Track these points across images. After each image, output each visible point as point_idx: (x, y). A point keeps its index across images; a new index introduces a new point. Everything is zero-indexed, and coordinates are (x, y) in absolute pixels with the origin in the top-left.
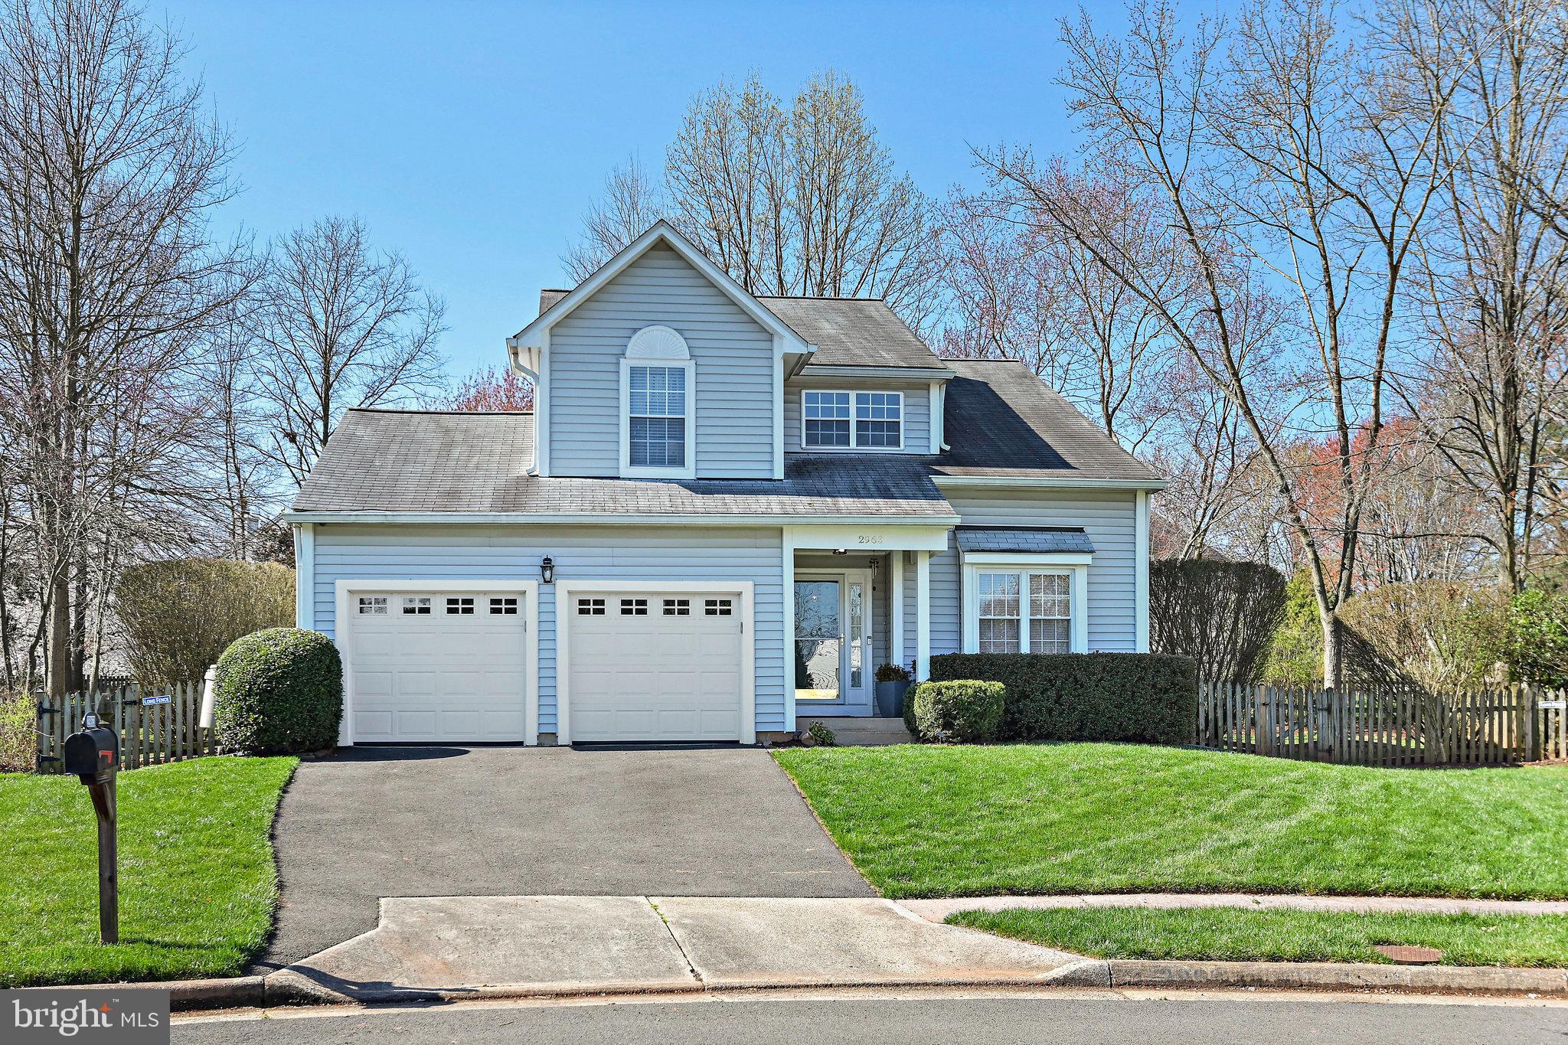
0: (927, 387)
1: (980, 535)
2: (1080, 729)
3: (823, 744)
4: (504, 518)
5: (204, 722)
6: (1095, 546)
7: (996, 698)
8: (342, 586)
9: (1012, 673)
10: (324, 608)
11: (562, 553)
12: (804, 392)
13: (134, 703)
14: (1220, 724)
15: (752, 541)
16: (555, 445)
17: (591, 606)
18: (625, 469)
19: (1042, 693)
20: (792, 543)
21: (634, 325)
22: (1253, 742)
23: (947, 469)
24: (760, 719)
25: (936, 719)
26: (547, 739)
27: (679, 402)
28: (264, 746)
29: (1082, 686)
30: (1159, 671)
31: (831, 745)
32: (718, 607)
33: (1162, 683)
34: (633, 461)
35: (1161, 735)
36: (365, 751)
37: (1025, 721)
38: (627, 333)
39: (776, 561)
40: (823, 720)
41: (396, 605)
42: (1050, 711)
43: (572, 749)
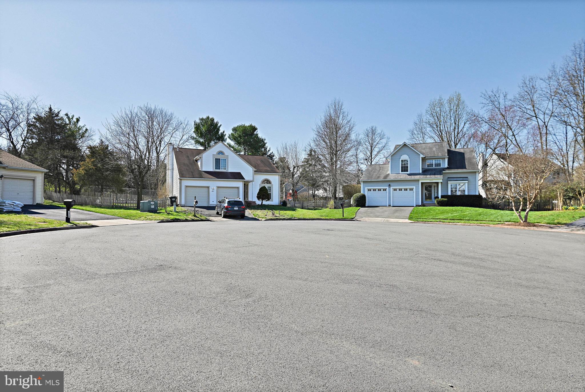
0: (445, 158)
1: (451, 179)
3: (424, 206)
4: (384, 180)
5: (351, 203)
6: (468, 180)
7: (445, 201)
8: (366, 188)
10: (364, 191)
11: (391, 184)
12: (427, 160)
15: (416, 181)
16: (392, 170)
17: (395, 190)
18: (400, 172)
21: (402, 155)
23: (446, 170)
24: (417, 203)
26: (390, 206)
27: (407, 164)
28: (357, 206)
31: (426, 206)
32: (411, 189)
34: (402, 171)
36: (368, 207)
39: (418, 184)
40: (425, 203)
41: (372, 190)
43: (392, 207)
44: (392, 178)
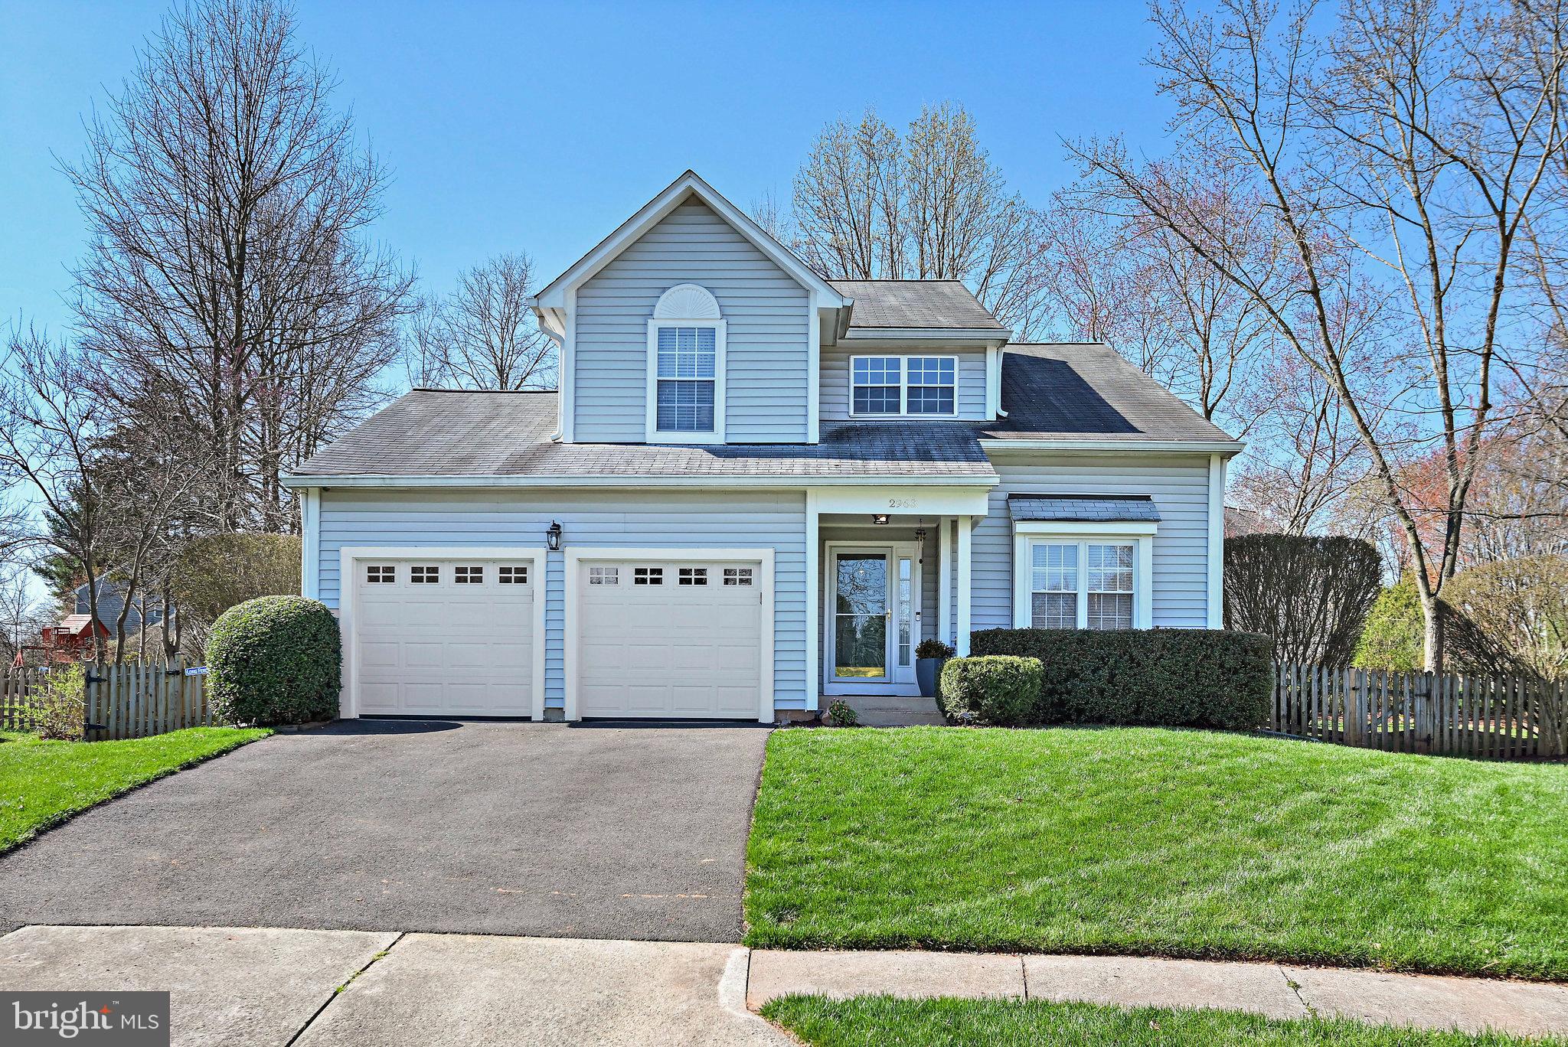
0: (984, 350)
1: (1035, 503)
2: (1137, 712)
3: (843, 724)
4: (506, 481)
6: (1162, 516)
7: (1031, 676)
8: (348, 553)
9: (1059, 650)
10: (329, 577)
11: (572, 520)
12: (852, 358)
13: (177, 673)
14: (1304, 709)
15: (773, 506)
16: (580, 410)
17: (603, 575)
18: (652, 435)
19: (1094, 672)
20: (816, 507)
21: (664, 284)
22: (1341, 729)
23: (1000, 434)
24: (780, 696)
25: (962, 699)
26: (554, 715)
27: (709, 363)
29: (1139, 664)
30: (1227, 649)
31: (852, 725)
32: (738, 576)
33: (1230, 663)
34: (661, 426)
35: (1229, 719)
36: (368, 724)
37: (1074, 703)
38: (656, 293)
39: (799, 527)
40: (845, 699)
41: (405, 572)
42: (1102, 692)
43: (573, 724)
44: (577, 469)
